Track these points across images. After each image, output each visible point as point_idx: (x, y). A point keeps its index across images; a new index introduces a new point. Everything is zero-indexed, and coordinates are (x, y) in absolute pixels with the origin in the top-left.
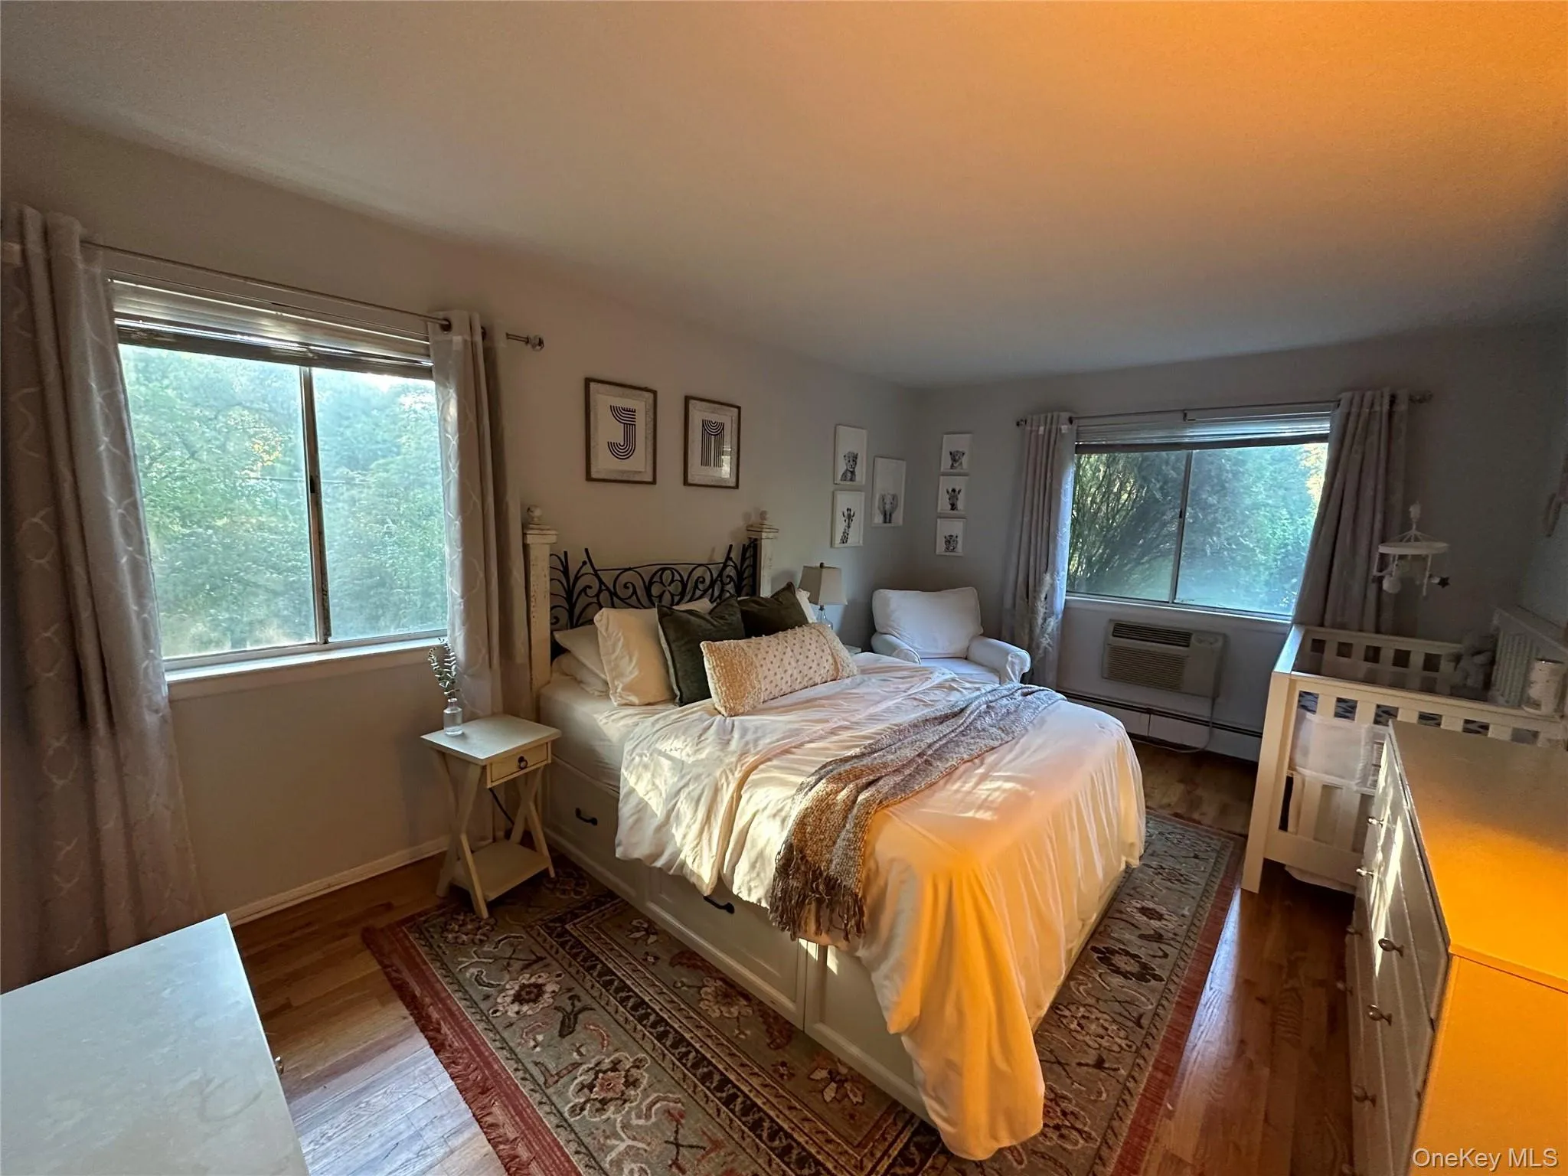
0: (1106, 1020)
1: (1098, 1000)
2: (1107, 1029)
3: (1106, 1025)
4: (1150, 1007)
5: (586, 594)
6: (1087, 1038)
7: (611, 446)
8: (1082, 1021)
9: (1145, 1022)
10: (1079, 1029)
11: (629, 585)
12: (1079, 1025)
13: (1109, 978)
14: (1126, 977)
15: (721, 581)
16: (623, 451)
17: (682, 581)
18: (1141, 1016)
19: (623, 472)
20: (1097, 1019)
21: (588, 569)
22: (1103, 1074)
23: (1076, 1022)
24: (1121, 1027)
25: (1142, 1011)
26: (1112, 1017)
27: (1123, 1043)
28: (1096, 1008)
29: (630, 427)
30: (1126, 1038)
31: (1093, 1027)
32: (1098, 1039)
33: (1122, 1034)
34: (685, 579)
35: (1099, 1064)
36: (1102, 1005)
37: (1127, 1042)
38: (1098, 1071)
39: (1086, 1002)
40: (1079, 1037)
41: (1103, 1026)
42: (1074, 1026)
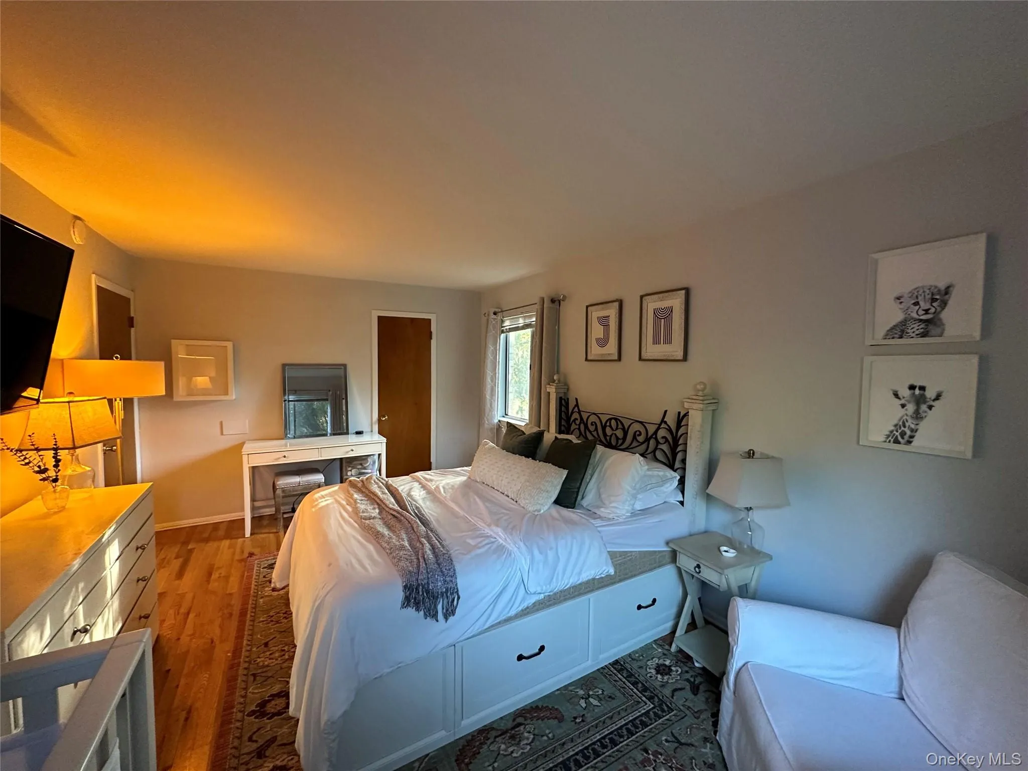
0: (273, 662)
1: (281, 668)
2: (270, 659)
3: (272, 661)
4: (250, 690)
5: (575, 423)
6: (277, 648)
7: (598, 340)
8: (283, 653)
9: (252, 678)
10: (283, 649)
11: (594, 423)
12: (284, 650)
13: (281, 686)
14: (272, 695)
15: (656, 439)
16: (603, 342)
17: (623, 429)
18: (255, 680)
19: (602, 355)
20: (277, 660)
21: (576, 409)
22: (263, 642)
23: (286, 650)
24: (264, 667)
25: (255, 683)
26: (270, 666)
27: (259, 660)
28: (280, 664)
29: (606, 326)
30: (258, 663)
31: (277, 655)
32: (271, 652)
33: (261, 664)
34: (626, 427)
35: (266, 644)
36: (278, 667)
37: (257, 662)
38: (265, 642)
39: (287, 662)
40: (281, 646)
41: (272, 659)
42: (286, 648)
